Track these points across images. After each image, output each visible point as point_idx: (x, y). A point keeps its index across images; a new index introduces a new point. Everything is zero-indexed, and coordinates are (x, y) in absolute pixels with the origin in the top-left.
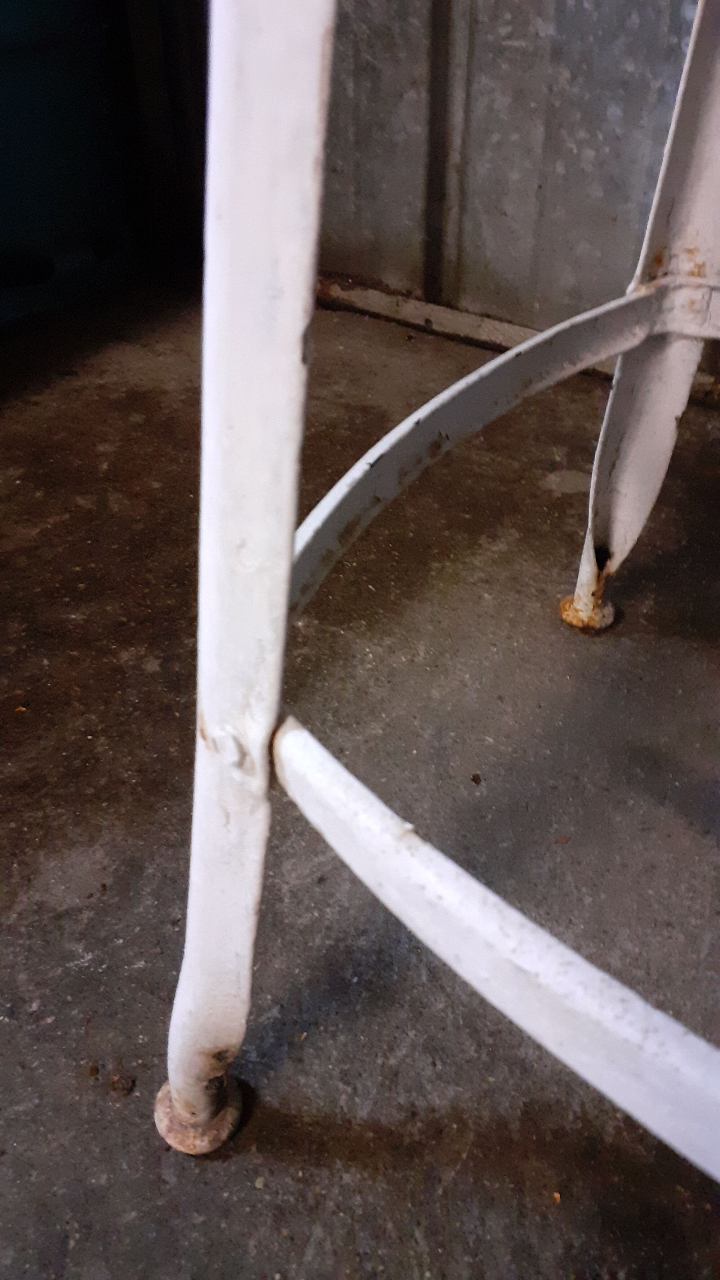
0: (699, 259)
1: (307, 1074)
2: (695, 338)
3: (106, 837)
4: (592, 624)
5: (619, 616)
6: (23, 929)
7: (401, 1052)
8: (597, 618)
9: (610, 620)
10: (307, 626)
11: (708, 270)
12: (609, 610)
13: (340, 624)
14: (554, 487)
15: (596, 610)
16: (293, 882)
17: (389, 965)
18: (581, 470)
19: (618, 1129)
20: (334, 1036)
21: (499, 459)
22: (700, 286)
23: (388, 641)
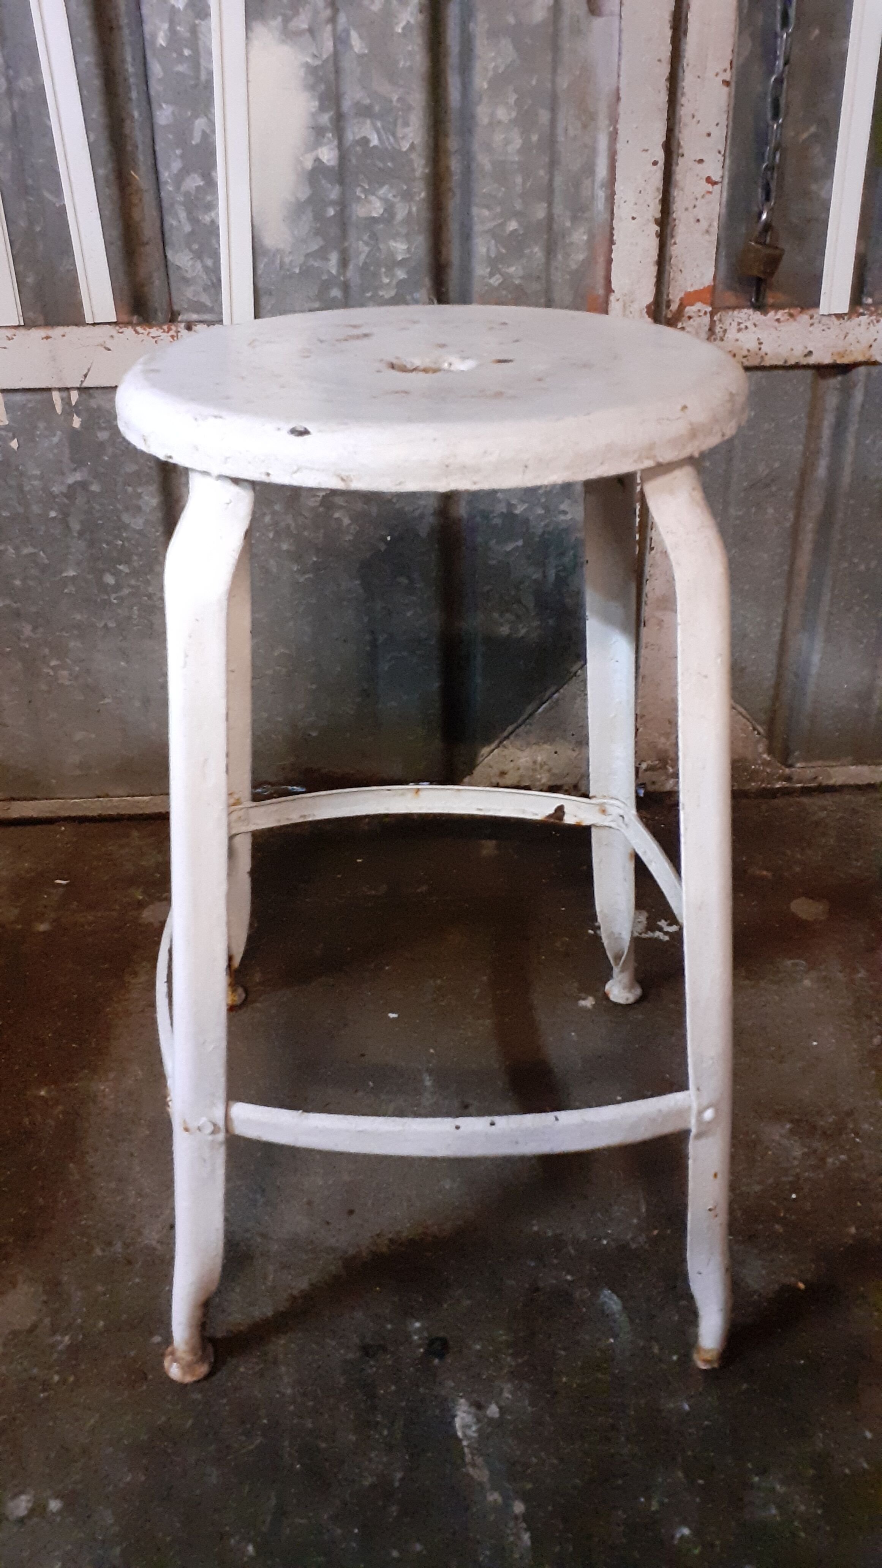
0: (236, 796)
1: (229, 1314)
2: (247, 832)
3: (20, 1278)
4: (235, 1003)
5: (246, 991)
6: (13, 1351)
7: (271, 1277)
8: (236, 998)
9: (244, 996)
10: (49, 1092)
11: (242, 800)
12: (240, 990)
13: (70, 1080)
14: (152, 920)
15: (234, 994)
16: (156, 1237)
17: (238, 1244)
18: (160, 900)
19: (389, 1247)
20: (233, 1290)
21: (99, 914)
22: (242, 809)
23: (112, 1075)
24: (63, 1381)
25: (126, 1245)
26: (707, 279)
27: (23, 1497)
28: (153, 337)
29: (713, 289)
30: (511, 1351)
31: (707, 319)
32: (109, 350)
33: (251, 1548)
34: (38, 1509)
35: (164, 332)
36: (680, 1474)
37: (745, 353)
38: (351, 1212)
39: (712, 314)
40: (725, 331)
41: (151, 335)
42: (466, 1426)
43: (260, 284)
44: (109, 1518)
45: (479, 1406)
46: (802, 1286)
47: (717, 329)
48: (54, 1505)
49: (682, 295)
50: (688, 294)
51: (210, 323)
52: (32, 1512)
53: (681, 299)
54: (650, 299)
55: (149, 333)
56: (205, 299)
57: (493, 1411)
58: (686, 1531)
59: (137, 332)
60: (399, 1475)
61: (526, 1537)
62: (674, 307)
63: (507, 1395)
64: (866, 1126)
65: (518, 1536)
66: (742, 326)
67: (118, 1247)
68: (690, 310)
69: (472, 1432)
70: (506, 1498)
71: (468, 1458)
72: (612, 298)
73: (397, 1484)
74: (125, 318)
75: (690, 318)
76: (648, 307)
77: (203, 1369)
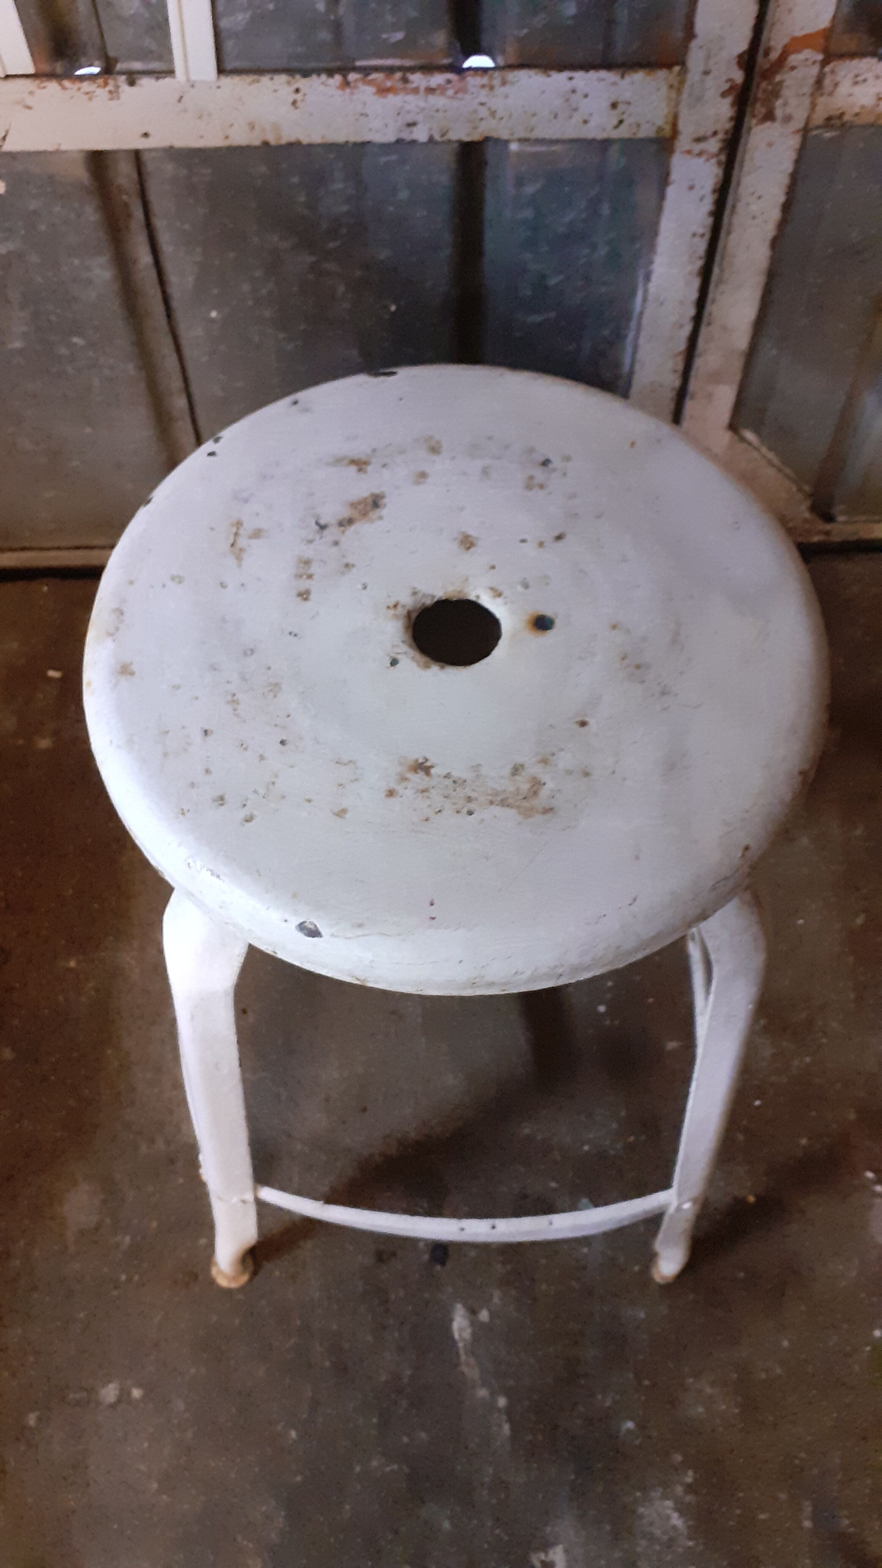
3: (79, 1175)
10: (77, 964)
24: (129, 1280)
25: (168, 1143)
26: (824, 21)
27: (111, 1386)
28: (87, 93)
29: (827, 34)
30: (501, 1258)
31: (815, 70)
32: (29, 108)
33: (293, 1434)
34: (124, 1396)
35: (99, 86)
36: (631, 1375)
37: (857, 110)
38: (364, 1110)
39: (824, 63)
40: (836, 85)
41: (82, 90)
42: (461, 1330)
43: (224, 23)
44: (180, 1405)
45: (473, 1312)
46: (751, 1199)
47: (827, 82)
48: (136, 1393)
49: (786, 40)
50: (794, 39)
51: (159, 74)
52: (119, 1401)
53: (785, 46)
54: (743, 45)
55: (79, 89)
56: (148, 43)
57: (484, 1315)
58: (630, 1425)
59: (64, 88)
60: (409, 1372)
61: (506, 1428)
62: (774, 55)
63: (496, 1300)
64: (834, 1024)
65: (500, 1426)
66: (860, 79)
67: (160, 1145)
68: (794, 59)
69: (467, 1334)
70: (493, 1394)
71: (463, 1358)
72: (694, 44)
73: (406, 1380)
74: (46, 68)
75: (793, 68)
76: (740, 56)
77: (245, 1278)
